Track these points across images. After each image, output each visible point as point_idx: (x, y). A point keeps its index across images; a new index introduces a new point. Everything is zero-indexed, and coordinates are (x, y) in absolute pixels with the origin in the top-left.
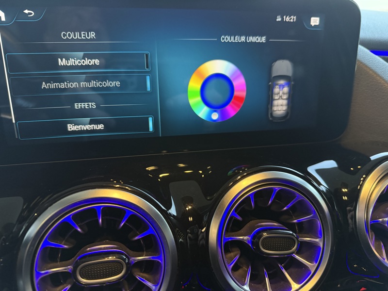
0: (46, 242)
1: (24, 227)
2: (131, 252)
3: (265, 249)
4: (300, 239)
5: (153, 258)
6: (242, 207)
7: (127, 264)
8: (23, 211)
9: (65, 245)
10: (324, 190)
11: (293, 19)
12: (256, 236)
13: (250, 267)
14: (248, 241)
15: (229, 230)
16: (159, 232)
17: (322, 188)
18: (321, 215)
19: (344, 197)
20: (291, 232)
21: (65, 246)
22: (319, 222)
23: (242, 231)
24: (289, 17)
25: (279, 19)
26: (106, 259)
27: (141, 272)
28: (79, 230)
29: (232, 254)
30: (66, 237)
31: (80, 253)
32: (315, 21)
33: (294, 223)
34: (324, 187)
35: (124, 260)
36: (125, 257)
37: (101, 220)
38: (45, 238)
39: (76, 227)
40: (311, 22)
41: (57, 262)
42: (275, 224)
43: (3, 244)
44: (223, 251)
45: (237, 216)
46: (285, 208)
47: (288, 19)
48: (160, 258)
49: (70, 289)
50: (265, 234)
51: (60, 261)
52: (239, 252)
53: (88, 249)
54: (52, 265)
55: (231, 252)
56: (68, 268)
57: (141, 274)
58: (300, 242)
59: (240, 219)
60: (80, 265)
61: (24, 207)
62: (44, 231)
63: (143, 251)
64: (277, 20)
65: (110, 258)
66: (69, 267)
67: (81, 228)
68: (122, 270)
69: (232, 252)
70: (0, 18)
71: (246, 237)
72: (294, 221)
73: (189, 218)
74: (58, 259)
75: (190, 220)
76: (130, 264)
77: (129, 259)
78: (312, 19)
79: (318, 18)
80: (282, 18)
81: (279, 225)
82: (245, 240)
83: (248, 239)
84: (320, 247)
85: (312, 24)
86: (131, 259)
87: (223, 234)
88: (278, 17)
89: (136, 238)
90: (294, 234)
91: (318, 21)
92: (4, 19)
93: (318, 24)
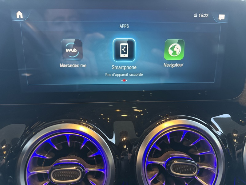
0: (35, 154)
1: (25, 141)
2: (87, 165)
3: (174, 171)
5: (100, 170)
6: (162, 141)
7: (82, 173)
8: (25, 131)
9: (47, 156)
10: (220, 135)
11: (206, 15)
12: (169, 162)
13: (165, 182)
14: (164, 165)
16: (104, 154)
18: (216, 152)
19: (234, 140)
20: (194, 162)
21: (47, 158)
22: (215, 156)
23: (161, 158)
24: (203, 14)
25: (196, 16)
26: (72, 168)
27: (93, 178)
28: (56, 148)
30: (48, 152)
32: (222, 17)
33: (198, 155)
34: (220, 132)
35: (81, 170)
36: (81, 168)
37: (69, 143)
38: (34, 151)
39: (54, 146)
40: (219, 17)
41: (42, 166)
42: (185, 155)
43: (11, 152)
44: (146, 170)
45: (157, 148)
46: (192, 145)
47: (202, 16)
48: (104, 170)
49: (48, 184)
50: (175, 162)
51: (44, 166)
52: (158, 172)
53: (61, 160)
54: (38, 168)
56: (47, 171)
57: (93, 179)
58: (200, 168)
59: (160, 149)
60: (54, 170)
62: (34, 147)
63: (95, 165)
64: (195, 16)
65: (74, 167)
67: (57, 147)
68: (79, 176)
69: (153, 171)
70: (20, 16)
71: (162, 162)
72: (198, 154)
73: (124, 146)
74: (43, 165)
75: (124, 147)
76: (85, 173)
77: (84, 170)
78: (220, 15)
79: (224, 15)
80: (198, 15)
81: (186, 157)
82: (161, 164)
83: (163, 163)
84: (214, 174)
85: (220, 19)
86: (85, 170)
87: (147, 159)
88: (195, 14)
89: (91, 156)
90: (196, 163)
91: (224, 17)
92: (22, 17)
93: (224, 19)
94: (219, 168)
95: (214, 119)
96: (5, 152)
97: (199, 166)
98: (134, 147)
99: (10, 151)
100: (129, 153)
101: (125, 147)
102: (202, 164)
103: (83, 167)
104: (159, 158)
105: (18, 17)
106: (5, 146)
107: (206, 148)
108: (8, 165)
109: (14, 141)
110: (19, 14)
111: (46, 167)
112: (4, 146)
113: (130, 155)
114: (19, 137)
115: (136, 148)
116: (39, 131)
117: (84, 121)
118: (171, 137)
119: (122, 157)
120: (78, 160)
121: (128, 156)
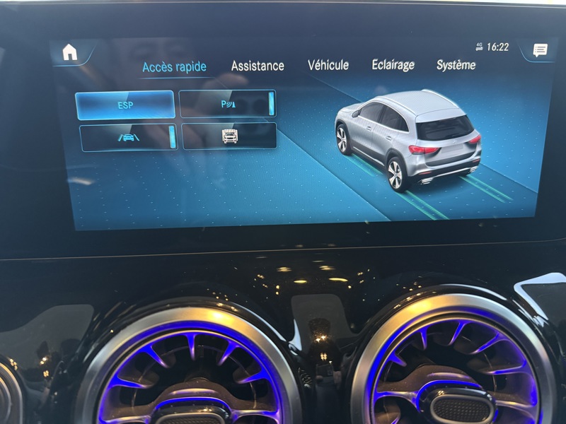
0: (115, 380)
1: (93, 348)
2: (235, 400)
4: (499, 402)
5: (264, 413)
6: (407, 344)
7: (227, 421)
8: (92, 324)
10: (542, 323)
11: (505, 47)
12: (426, 393)
14: (413, 400)
15: (385, 379)
16: (276, 377)
17: (540, 321)
18: (537, 368)
20: (484, 393)
21: (143, 386)
22: (533, 380)
25: (480, 48)
26: (199, 413)
28: (162, 363)
29: (387, 416)
30: (145, 372)
31: (161, 398)
32: (540, 50)
33: (491, 376)
34: (541, 318)
35: (222, 415)
36: (224, 411)
37: (193, 349)
39: (158, 359)
40: (534, 50)
41: (131, 406)
42: (460, 376)
43: (60, 373)
44: (373, 413)
45: (399, 361)
46: (477, 351)
47: (494, 47)
50: (441, 393)
51: (136, 405)
52: (399, 414)
53: (175, 393)
55: (385, 413)
56: (144, 418)
58: (499, 407)
59: (403, 364)
60: (162, 416)
61: (95, 319)
62: (114, 364)
63: (254, 400)
64: (477, 49)
65: (205, 410)
66: (145, 416)
67: (164, 361)
69: (388, 412)
70: (70, 56)
71: (410, 393)
72: (491, 372)
73: (322, 356)
74: (133, 401)
75: (322, 358)
76: (232, 420)
77: (229, 413)
78: (536, 46)
79: (546, 45)
80: (485, 46)
81: (465, 379)
82: (408, 397)
83: (413, 396)
84: (531, 419)
85: (536, 53)
86: (232, 413)
87: (374, 387)
88: (478, 45)
89: (243, 381)
90: (489, 396)
91: (546, 50)
92: (75, 58)
93: (545, 54)
94: (543, 408)
95: (523, 287)
96: (47, 372)
97: (497, 401)
98: (345, 359)
99: (58, 371)
100: (336, 371)
101: (324, 357)
102: (500, 395)
103: (226, 409)
104: (401, 382)
105: (66, 58)
106: (48, 357)
107: (512, 358)
108: (55, 400)
109: (69, 345)
110: (69, 52)
111: (140, 407)
112: (45, 359)
113: (337, 375)
114: (80, 338)
115: (351, 360)
116: (124, 327)
117: (222, 299)
118: (429, 334)
119: (318, 377)
120: (213, 391)
121: (332, 376)
